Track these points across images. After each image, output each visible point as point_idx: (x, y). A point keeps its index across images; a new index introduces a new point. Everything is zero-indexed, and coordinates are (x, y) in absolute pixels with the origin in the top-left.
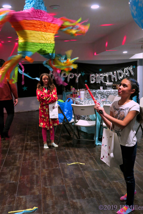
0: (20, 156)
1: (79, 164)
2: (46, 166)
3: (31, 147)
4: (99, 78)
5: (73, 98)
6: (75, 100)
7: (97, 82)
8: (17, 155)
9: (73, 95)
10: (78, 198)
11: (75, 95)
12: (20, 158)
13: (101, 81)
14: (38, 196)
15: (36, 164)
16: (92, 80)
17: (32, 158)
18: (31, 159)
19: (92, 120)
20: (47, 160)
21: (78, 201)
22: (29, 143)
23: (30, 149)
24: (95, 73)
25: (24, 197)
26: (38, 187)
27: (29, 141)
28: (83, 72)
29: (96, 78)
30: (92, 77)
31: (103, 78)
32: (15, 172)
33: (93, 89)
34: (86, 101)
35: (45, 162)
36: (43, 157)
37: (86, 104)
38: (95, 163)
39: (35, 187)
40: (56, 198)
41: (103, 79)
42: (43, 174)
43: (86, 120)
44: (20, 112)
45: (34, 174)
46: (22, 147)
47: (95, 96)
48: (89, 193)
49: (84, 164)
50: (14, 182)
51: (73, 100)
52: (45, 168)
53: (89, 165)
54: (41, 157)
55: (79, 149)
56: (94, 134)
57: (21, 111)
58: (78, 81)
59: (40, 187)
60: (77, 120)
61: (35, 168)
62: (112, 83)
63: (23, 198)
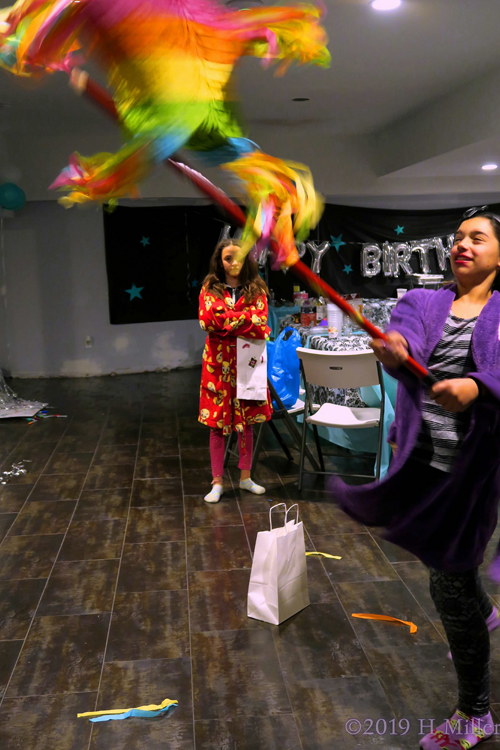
0: (117, 524)
1: (320, 558)
2: (206, 561)
3: (156, 493)
4: (394, 257)
5: (301, 329)
6: (309, 333)
7: (387, 274)
8: (108, 522)
9: (303, 317)
10: (319, 675)
11: (307, 317)
12: (116, 533)
13: (401, 269)
14: (179, 664)
15: (172, 555)
16: (371, 266)
17: (159, 531)
18: (154, 536)
19: (366, 406)
20: (211, 539)
21: (315, 682)
22: (148, 479)
23: (151, 502)
24: (380, 241)
25: (131, 664)
26: (177, 630)
27: (148, 474)
28: (336, 236)
29: (381, 258)
30: (371, 253)
31: (407, 258)
32: (100, 578)
33: (371, 296)
34: (347, 338)
35: (202, 549)
36: (194, 530)
37: (348, 348)
38: (377, 556)
39: (167, 633)
40: (239, 672)
41: (410, 262)
42: (197, 589)
43: (348, 405)
44: (116, 375)
45: (166, 587)
46: (124, 493)
47: (381, 321)
48: (357, 657)
49: (339, 558)
50: (96, 612)
51: (301, 334)
52: (201, 569)
53: (356, 562)
54: (189, 530)
55: (319, 505)
56: (375, 454)
57: (119, 372)
58: (318, 267)
59: (185, 633)
60: (315, 406)
61: (170, 568)
62: (441, 277)
63: (125, 669)
